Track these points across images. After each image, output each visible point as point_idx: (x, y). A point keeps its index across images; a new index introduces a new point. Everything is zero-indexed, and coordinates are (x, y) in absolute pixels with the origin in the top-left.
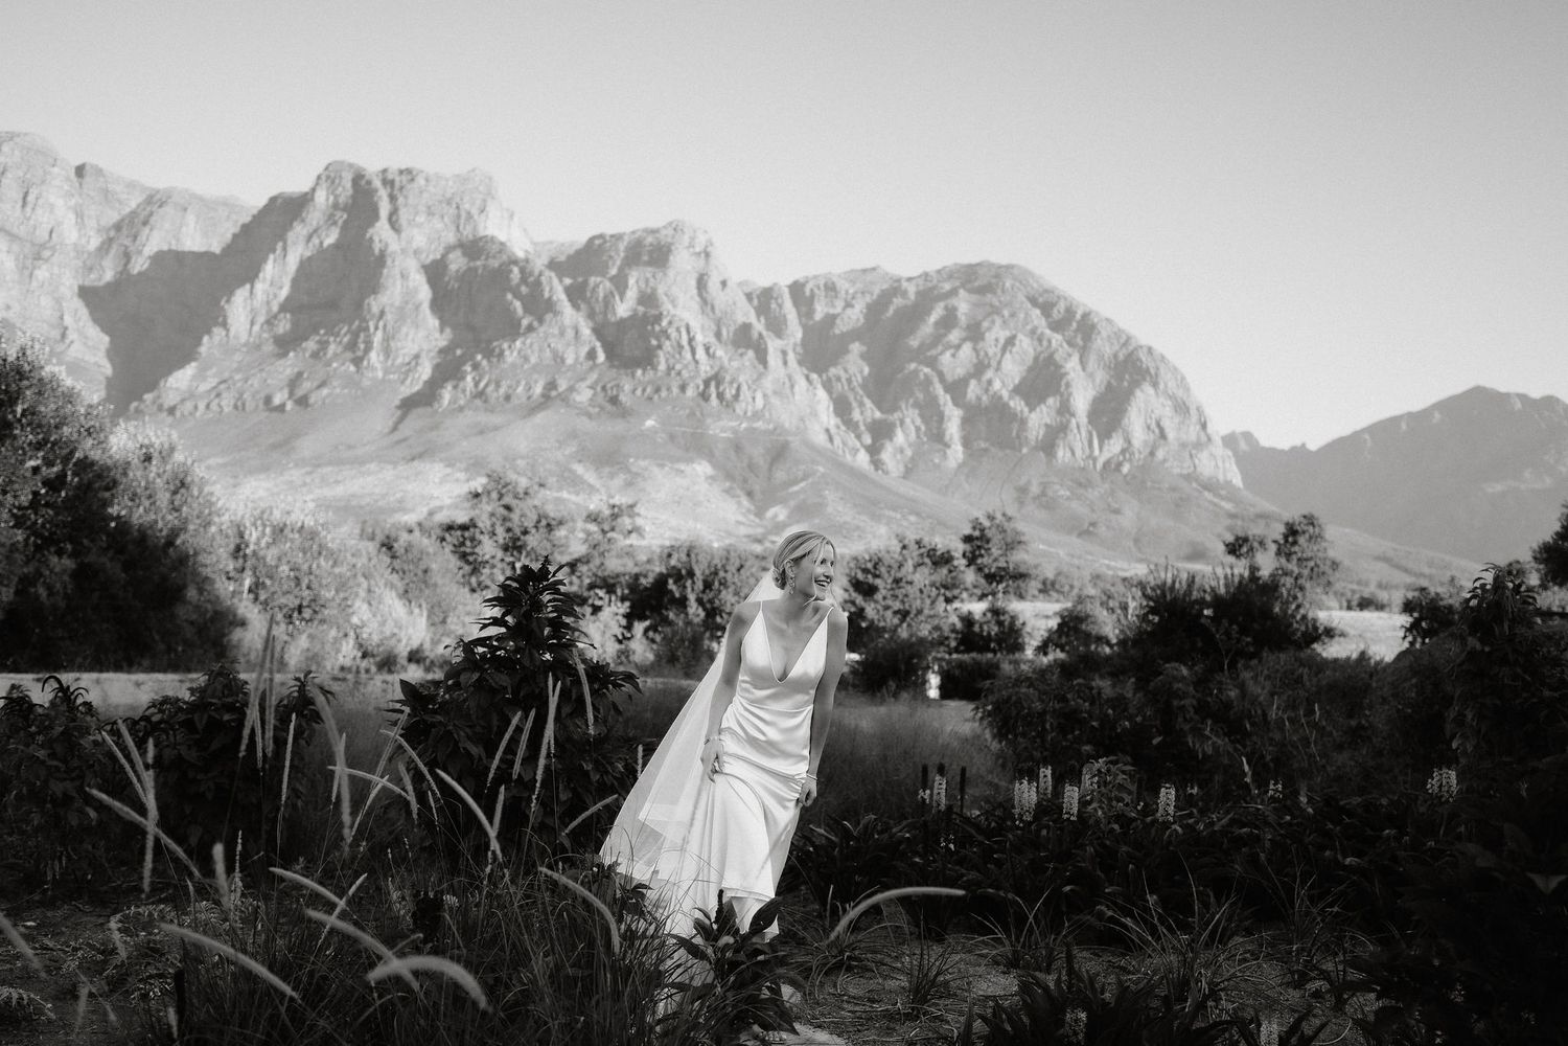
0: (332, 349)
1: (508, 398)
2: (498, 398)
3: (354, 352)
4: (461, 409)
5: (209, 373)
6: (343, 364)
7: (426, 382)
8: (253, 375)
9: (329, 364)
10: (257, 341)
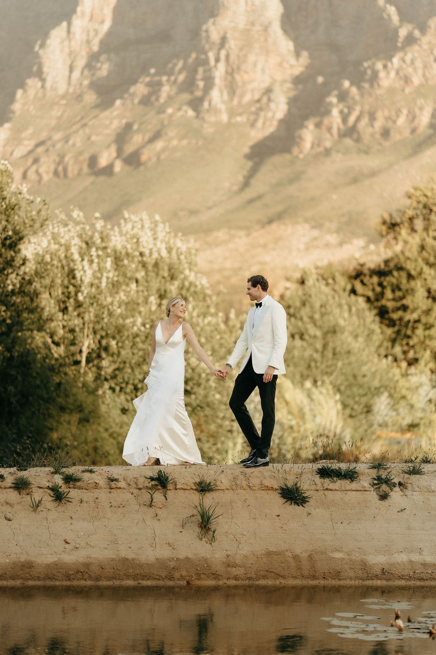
0: (166, 90)
1: (386, 133)
2: (372, 135)
3: (192, 92)
4: (327, 152)
5: (23, 135)
6: (179, 109)
7: (281, 121)
8: (76, 132)
9: (161, 111)
10: (79, 91)
